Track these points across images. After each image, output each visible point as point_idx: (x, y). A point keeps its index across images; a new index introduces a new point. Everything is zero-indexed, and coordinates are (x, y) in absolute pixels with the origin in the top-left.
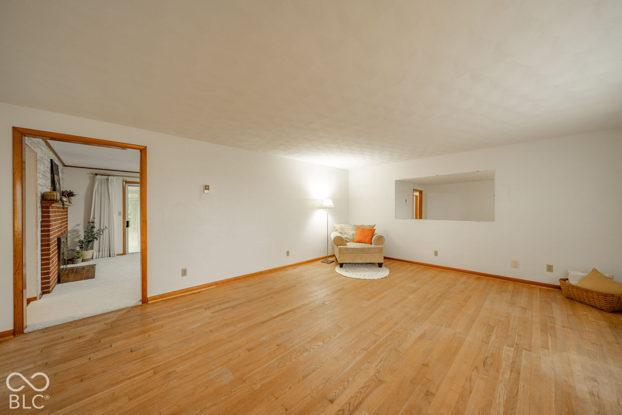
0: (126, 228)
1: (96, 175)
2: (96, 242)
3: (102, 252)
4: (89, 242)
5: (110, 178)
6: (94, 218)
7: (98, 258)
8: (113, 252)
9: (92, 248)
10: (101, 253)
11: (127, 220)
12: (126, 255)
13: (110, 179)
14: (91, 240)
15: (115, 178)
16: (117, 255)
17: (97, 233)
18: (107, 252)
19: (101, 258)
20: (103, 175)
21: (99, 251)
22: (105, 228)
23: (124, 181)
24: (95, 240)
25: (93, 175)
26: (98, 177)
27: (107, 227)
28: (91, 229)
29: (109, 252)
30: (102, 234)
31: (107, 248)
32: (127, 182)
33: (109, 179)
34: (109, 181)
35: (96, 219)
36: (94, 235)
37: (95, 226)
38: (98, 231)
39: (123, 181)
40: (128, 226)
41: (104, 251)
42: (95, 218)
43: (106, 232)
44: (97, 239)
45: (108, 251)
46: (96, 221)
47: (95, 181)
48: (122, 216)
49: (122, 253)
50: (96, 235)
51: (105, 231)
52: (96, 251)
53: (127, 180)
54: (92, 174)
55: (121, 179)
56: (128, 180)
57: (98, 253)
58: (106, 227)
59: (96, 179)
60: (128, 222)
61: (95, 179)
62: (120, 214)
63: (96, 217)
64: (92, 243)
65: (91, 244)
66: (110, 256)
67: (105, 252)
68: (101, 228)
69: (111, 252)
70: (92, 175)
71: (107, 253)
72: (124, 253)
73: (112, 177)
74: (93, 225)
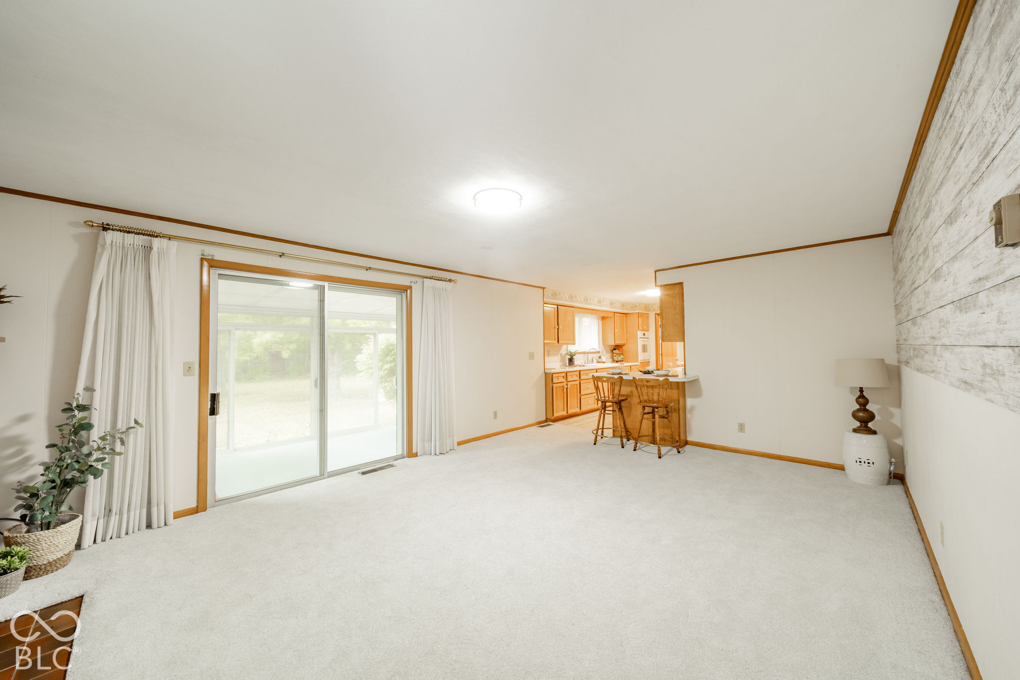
0: (210, 417)
1: (105, 228)
2: (94, 487)
3: (121, 514)
4: (68, 484)
5: (156, 242)
6: (90, 389)
7: (103, 540)
8: (162, 508)
9: (78, 510)
10: (114, 519)
11: (211, 391)
12: (205, 510)
13: (155, 248)
14: (72, 479)
15: (174, 244)
16: (177, 515)
17: (99, 449)
18: (138, 512)
19: (115, 540)
20: (129, 232)
21: (109, 511)
22: (132, 424)
23: (206, 259)
24: (91, 477)
25: (95, 230)
26: (109, 236)
27: (140, 421)
28: (76, 433)
29: (145, 511)
30: (120, 454)
31: (139, 498)
32: (214, 264)
33: (151, 248)
34: (152, 252)
35: (97, 395)
36: (89, 455)
37: (95, 421)
38: (103, 438)
39: (202, 259)
40: (213, 412)
41: (129, 511)
42: (95, 390)
43: (136, 441)
44: (97, 474)
45: (141, 508)
46: (96, 404)
47: (99, 250)
48: (194, 380)
49: (193, 504)
50: (94, 457)
51: (132, 437)
52: (93, 515)
53: (216, 258)
54: (89, 224)
55: (195, 252)
56: (218, 257)
57: (101, 521)
58: (136, 422)
59: (103, 246)
60: (214, 398)
61: (101, 241)
62: (188, 369)
63: (97, 386)
64: (76, 488)
65: (72, 495)
66: (149, 526)
67: (132, 513)
68: (119, 425)
69: (154, 510)
70: (88, 230)
71: (137, 515)
72: (200, 507)
73: (165, 241)
74: (85, 418)
